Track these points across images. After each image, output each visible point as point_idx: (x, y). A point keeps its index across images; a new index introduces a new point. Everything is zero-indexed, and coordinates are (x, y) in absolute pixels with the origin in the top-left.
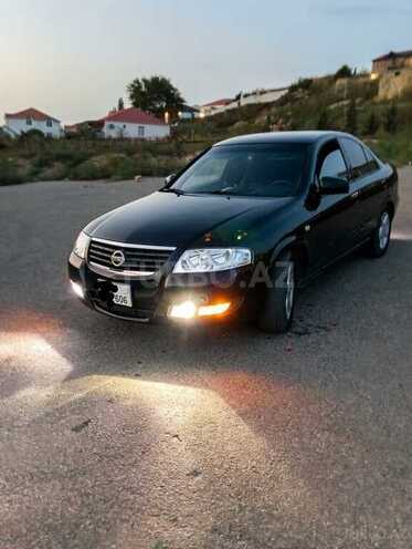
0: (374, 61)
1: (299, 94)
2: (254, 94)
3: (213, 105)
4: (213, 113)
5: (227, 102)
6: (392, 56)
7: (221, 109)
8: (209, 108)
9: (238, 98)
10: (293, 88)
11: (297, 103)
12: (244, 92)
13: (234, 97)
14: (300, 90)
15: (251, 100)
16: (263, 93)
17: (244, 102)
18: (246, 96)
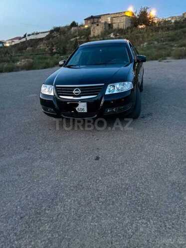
0: (85, 20)
1: (55, 34)
2: (33, 34)
3: (12, 40)
4: (13, 44)
5: (20, 38)
6: (92, 17)
7: (17, 42)
8: (10, 41)
9: (25, 36)
10: (52, 32)
11: (55, 38)
12: (28, 34)
13: (23, 36)
14: (55, 32)
15: (32, 37)
16: (37, 34)
17: (28, 38)
18: (29, 35)
